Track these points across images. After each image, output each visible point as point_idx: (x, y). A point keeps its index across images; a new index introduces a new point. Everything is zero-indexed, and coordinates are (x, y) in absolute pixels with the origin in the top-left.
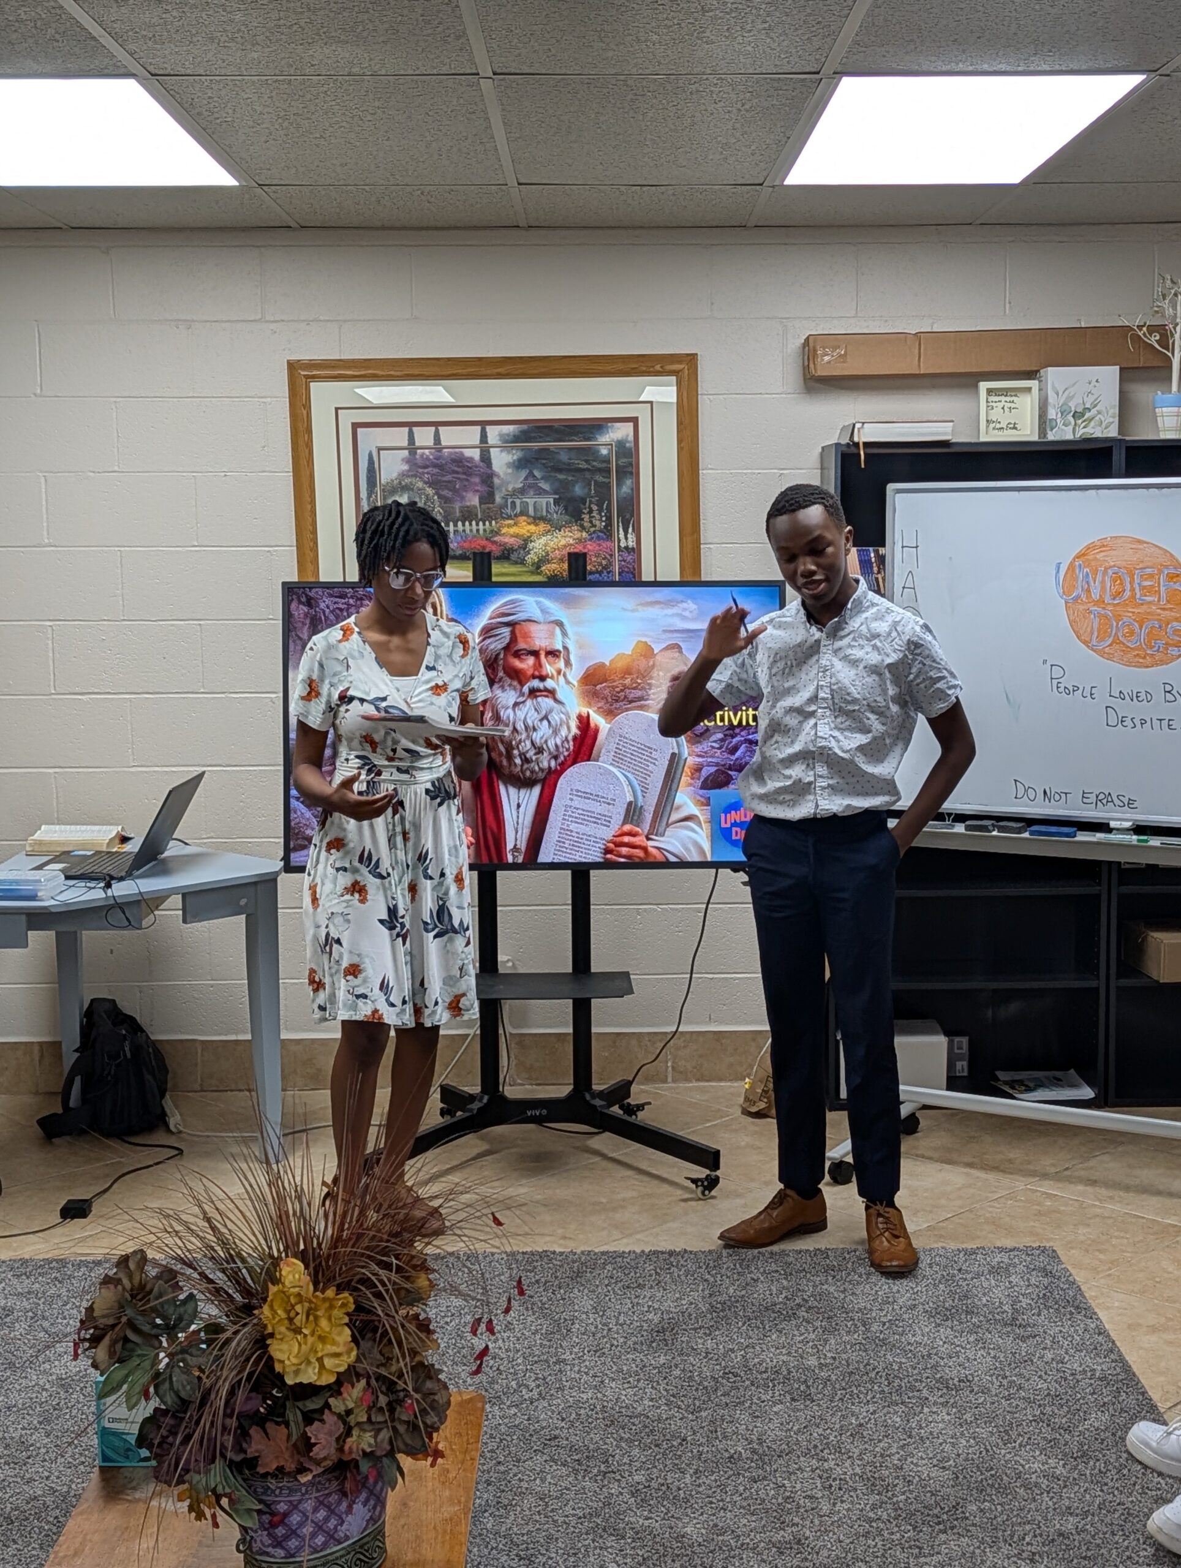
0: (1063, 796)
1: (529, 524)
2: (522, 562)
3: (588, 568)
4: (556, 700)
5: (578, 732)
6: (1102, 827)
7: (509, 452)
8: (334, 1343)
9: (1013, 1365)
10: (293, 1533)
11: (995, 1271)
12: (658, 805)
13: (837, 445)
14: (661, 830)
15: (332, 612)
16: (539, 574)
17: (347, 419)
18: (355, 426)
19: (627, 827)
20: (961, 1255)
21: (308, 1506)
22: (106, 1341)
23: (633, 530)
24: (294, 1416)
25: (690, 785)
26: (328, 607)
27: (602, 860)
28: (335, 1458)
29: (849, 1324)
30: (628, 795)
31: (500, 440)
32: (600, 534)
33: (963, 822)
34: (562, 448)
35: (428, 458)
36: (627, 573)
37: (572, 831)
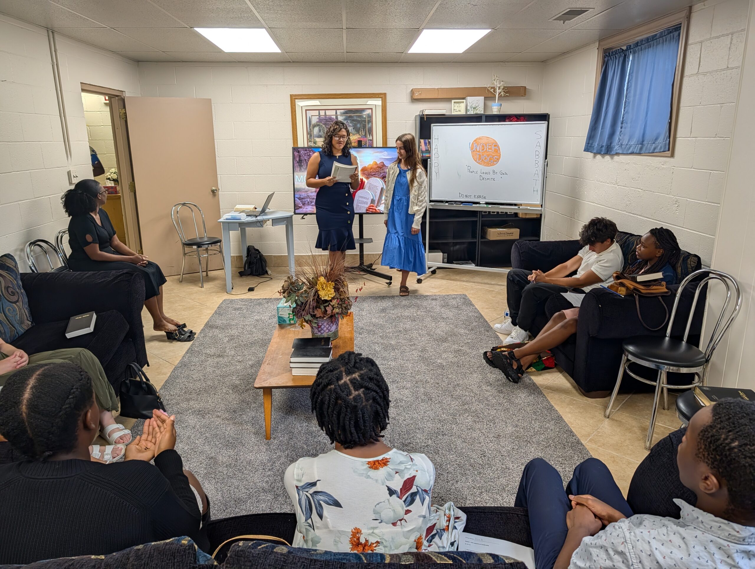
0: (470, 196)
3: (362, 144)
5: (361, 183)
6: (478, 203)
10: (322, 329)
11: (453, 298)
12: (378, 200)
13: (419, 115)
14: (379, 205)
17: (304, 109)
19: (372, 205)
20: (447, 296)
21: (325, 324)
22: (286, 292)
23: (371, 135)
24: (322, 307)
27: (366, 212)
30: (371, 197)
31: (340, 113)
32: (364, 136)
33: (448, 203)
34: (355, 116)
35: (323, 118)
36: (370, 145)
37: (359, 206)
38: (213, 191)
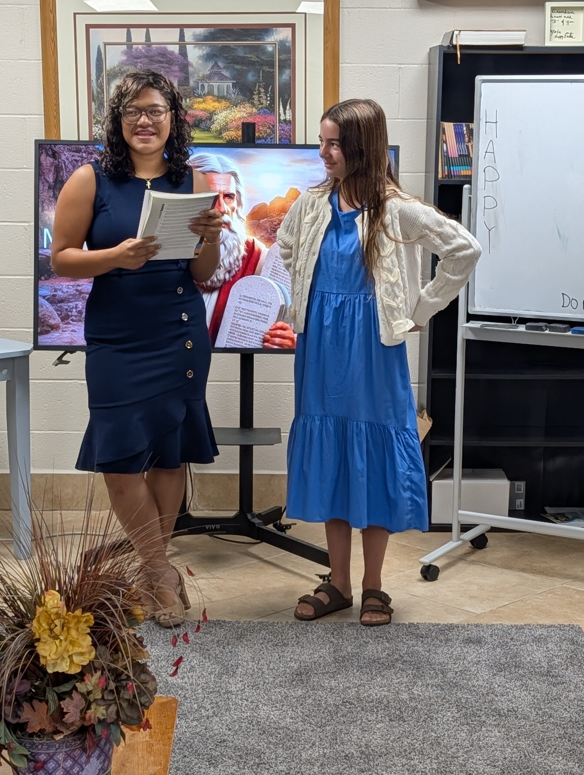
1: (214, 101)
2: (208, 130)
3: (257, 135)
4: (231, 231)
5: (246, 254)
7: (200, 49)
8: (80, 646)
9: (546, 702)
11: (537, 640)
13: (440, 46)
15: (71, 162)
16: (221, 138)
18: (88, 27)
19: (280, 324)
20: (513, 629)
23: (290, 107)
26: (68, 159)
28: (79, 724)
29: (432, 673)
30: (281, 300)
31: (194, 39)
32: (266, 110)
33: (525, 324)
34: (239, 46)
35: (140, 50)
36: (285, 139)
37: (240, 326)
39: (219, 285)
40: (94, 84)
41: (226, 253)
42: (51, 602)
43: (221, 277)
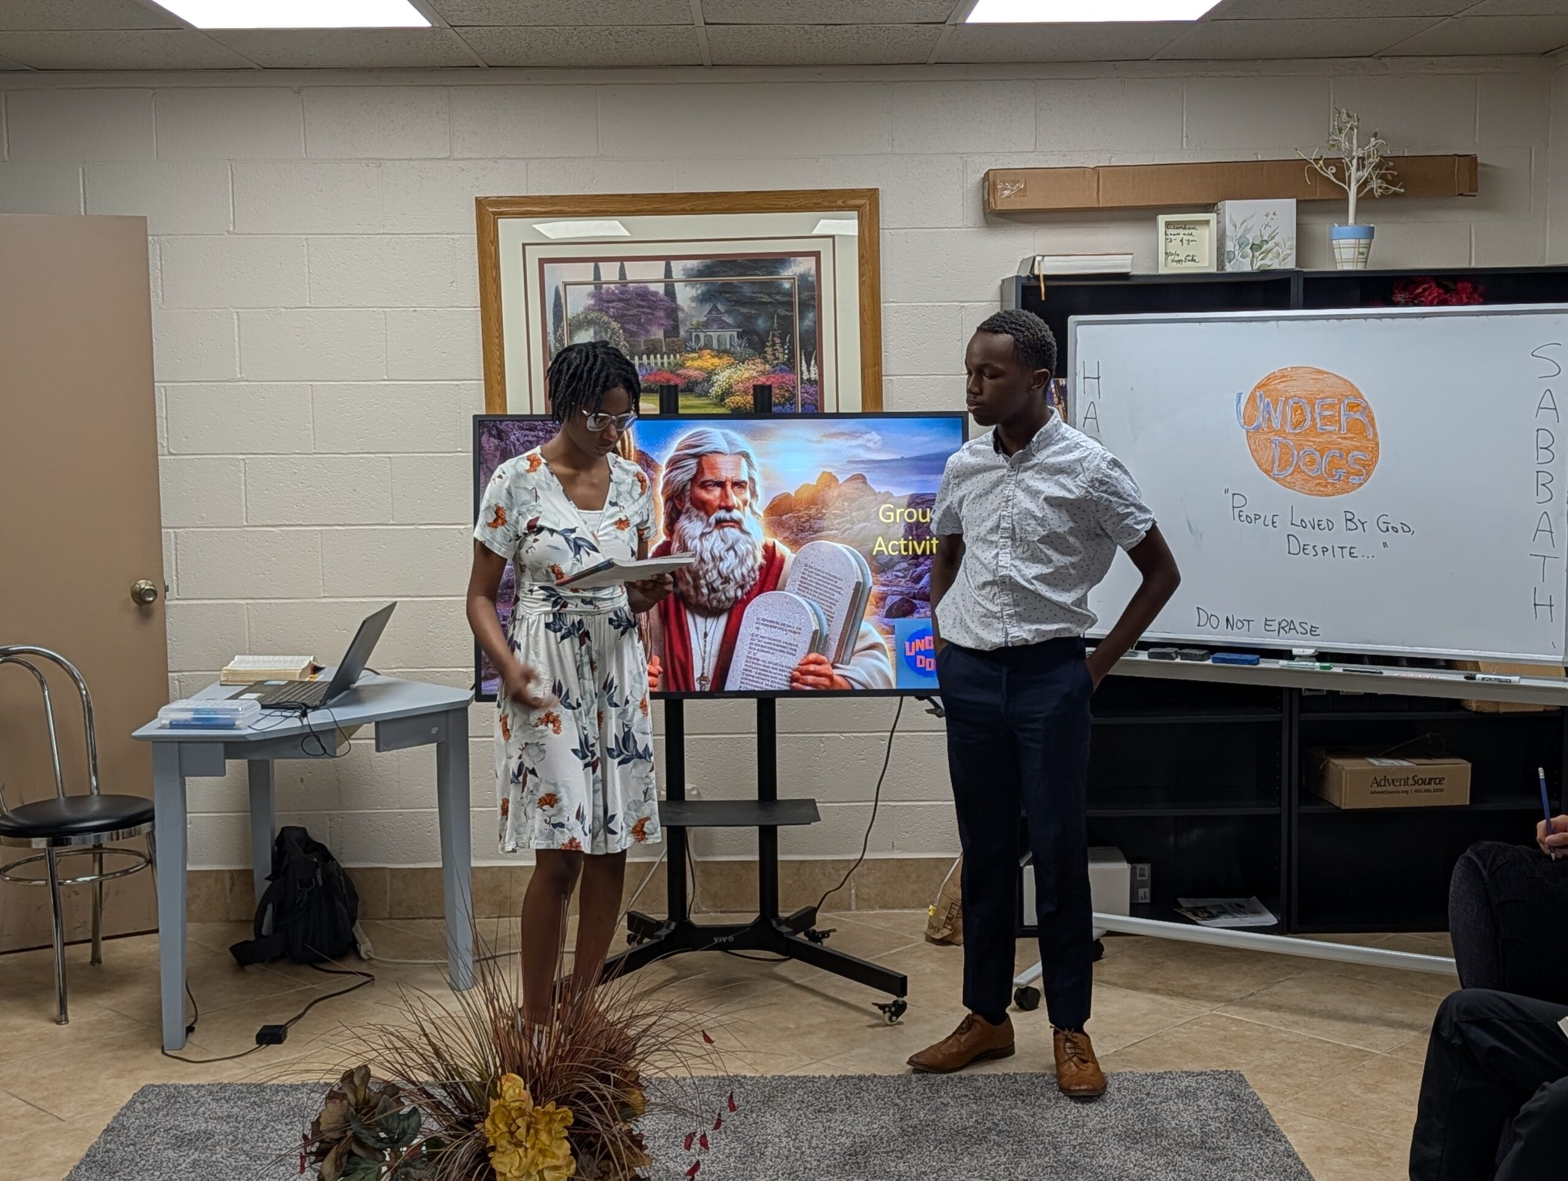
0: (1246, 623)
1: (713, 357)
2: (706, 394)
3: (773, 400)
4: (743, 531)
5: (764, 562)
6: (1287, 655)
7: (693, 287)
11: (1183, 1094)
12: (843, 635)
13: (1017, 277)
14: (846, 658)
15: (522, 444)
16: (723, 406)
17: (534, 255)
18: (542, 262)
19: (813, 656)
20: (1149, 1079)
23: (816, 362)
25: (875, 613)
26: (518, 440)
27: (787, 688)
29: (1040, 1148)
30: (813, 623)
31: (684, 275)
32: (783, 366)
33: (1146, 649)
34: (746, 282)
35: (613, 292)
36: (810, 404)
37: (758, 660)
38: (140, 598)
39: (728, 605)
40: (551, 338)
41: (737, 561)
42: (511, 1091)
43: (732, 594)
